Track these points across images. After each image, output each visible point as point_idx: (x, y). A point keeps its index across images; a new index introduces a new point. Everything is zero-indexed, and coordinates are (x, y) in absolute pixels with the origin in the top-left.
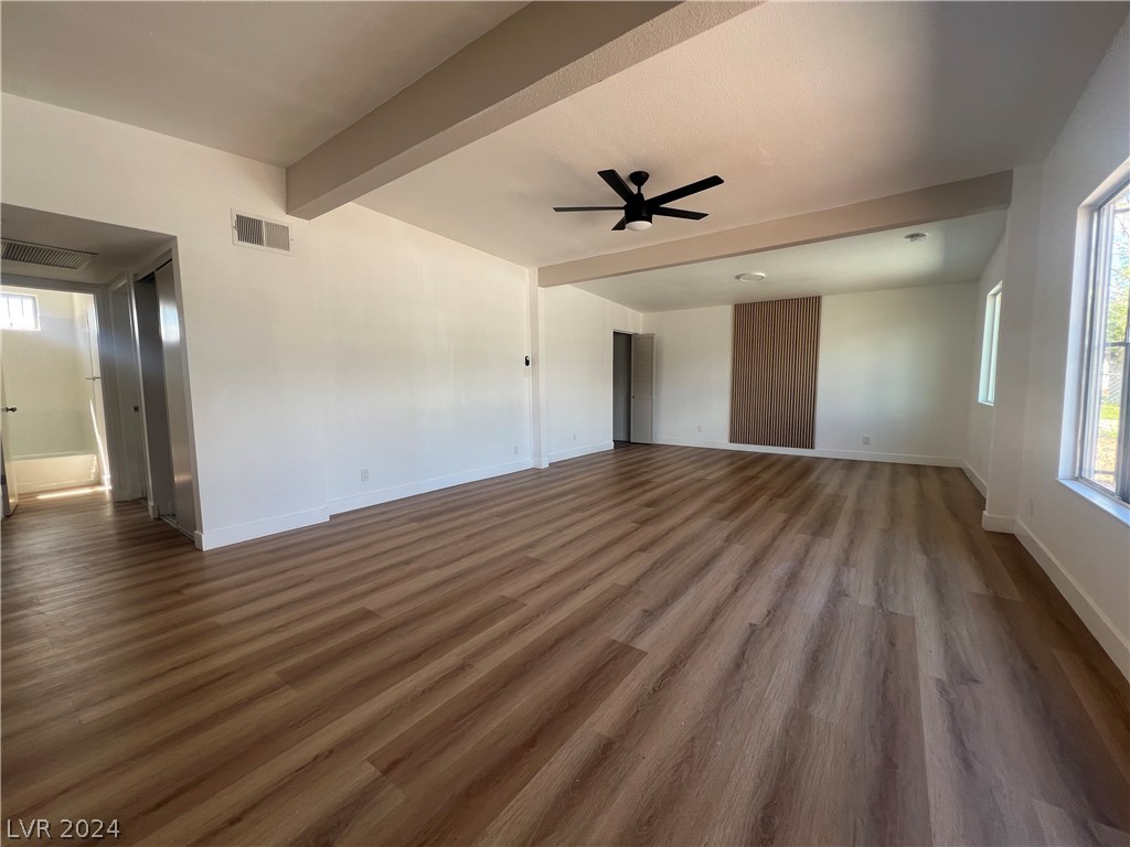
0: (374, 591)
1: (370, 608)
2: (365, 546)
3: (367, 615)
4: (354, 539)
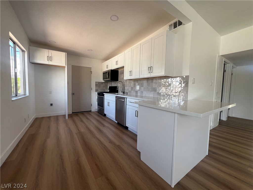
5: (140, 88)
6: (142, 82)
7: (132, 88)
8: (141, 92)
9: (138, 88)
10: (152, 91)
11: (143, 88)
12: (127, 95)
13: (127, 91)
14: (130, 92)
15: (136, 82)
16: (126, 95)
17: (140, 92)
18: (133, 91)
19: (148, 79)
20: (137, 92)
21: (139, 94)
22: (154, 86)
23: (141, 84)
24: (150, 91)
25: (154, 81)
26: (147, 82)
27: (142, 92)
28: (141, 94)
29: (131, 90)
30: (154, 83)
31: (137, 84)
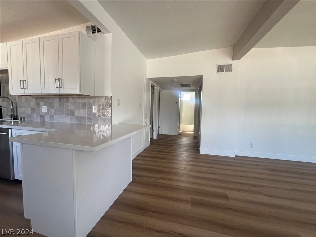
0: (233, 189)
1: (228, 195)
2: (241, 171)
3: (225, 197)
4: (239, 167)
5: (48, 110)
6: (50, 100)
7: (33, 110)
8: (50, 116)
9: (44, 109)
10: (68, 115)
11: (53, 109)
12: (24, 121)
13: (23, 115)
14: (29, 116)
15: (40, 100)
16: (21, 122)
17: (48, 116)
18: (35, 116)
19: (60, 96)
20: (42, 116)
21: (47, 119)
22: (71, 107)
23: (50, 104)
24: (66, 115)
25: (71, 100)
26: (60, 101)
27: (52, 117)
28: (50, 119)
29: (32, 113)
30: (71, 103)
31: (42, 103)
